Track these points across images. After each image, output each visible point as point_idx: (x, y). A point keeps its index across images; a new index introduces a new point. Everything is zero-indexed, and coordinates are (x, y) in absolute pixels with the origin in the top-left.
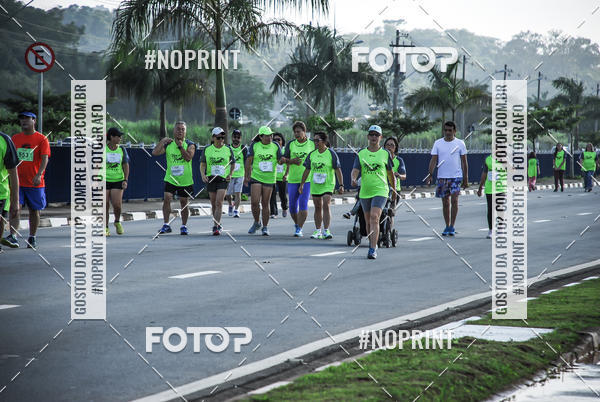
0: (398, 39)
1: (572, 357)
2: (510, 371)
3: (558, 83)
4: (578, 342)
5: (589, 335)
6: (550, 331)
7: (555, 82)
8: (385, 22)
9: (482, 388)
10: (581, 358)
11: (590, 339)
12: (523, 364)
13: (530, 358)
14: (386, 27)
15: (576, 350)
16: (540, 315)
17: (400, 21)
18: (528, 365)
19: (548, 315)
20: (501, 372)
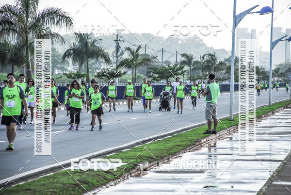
0: (117, 38)
1: (128, 175)
2: (96, 183)
3: (183, 55)
4: (133, 168)
5: (138, 165)
6: (126, 164)
7: (182, 55)
8: (117, 30)
9: (80, 191)
10: (133, 175)
11: (138, 167)
12: (104, 179)
13: (109, 176)
14: (117, 32)
15: (131, 172)
16: (125, 157)
17: (123, 30)
18: (106, 179)
19: (128, 157)
20: (92, 183)
